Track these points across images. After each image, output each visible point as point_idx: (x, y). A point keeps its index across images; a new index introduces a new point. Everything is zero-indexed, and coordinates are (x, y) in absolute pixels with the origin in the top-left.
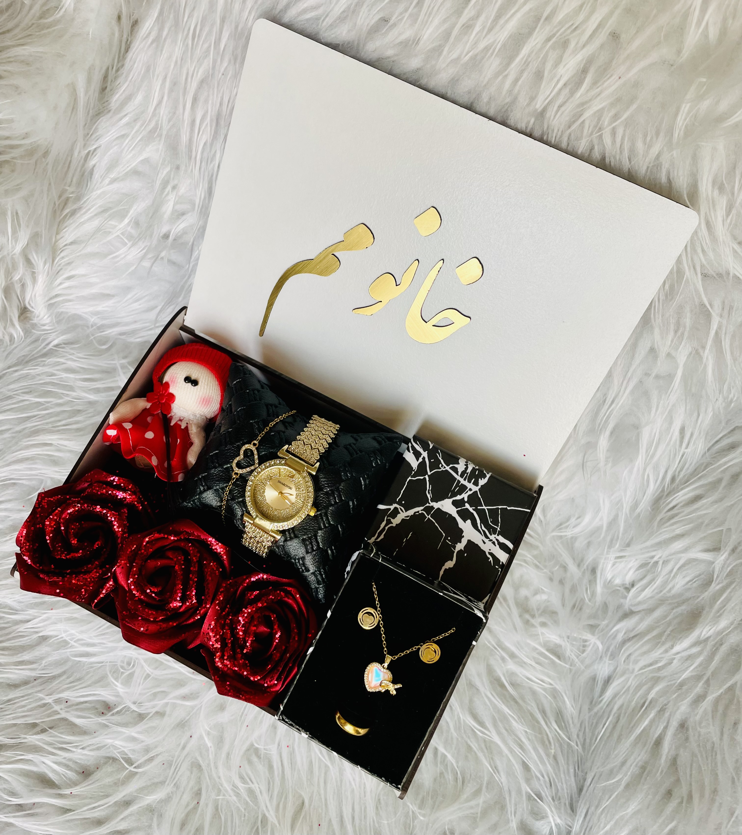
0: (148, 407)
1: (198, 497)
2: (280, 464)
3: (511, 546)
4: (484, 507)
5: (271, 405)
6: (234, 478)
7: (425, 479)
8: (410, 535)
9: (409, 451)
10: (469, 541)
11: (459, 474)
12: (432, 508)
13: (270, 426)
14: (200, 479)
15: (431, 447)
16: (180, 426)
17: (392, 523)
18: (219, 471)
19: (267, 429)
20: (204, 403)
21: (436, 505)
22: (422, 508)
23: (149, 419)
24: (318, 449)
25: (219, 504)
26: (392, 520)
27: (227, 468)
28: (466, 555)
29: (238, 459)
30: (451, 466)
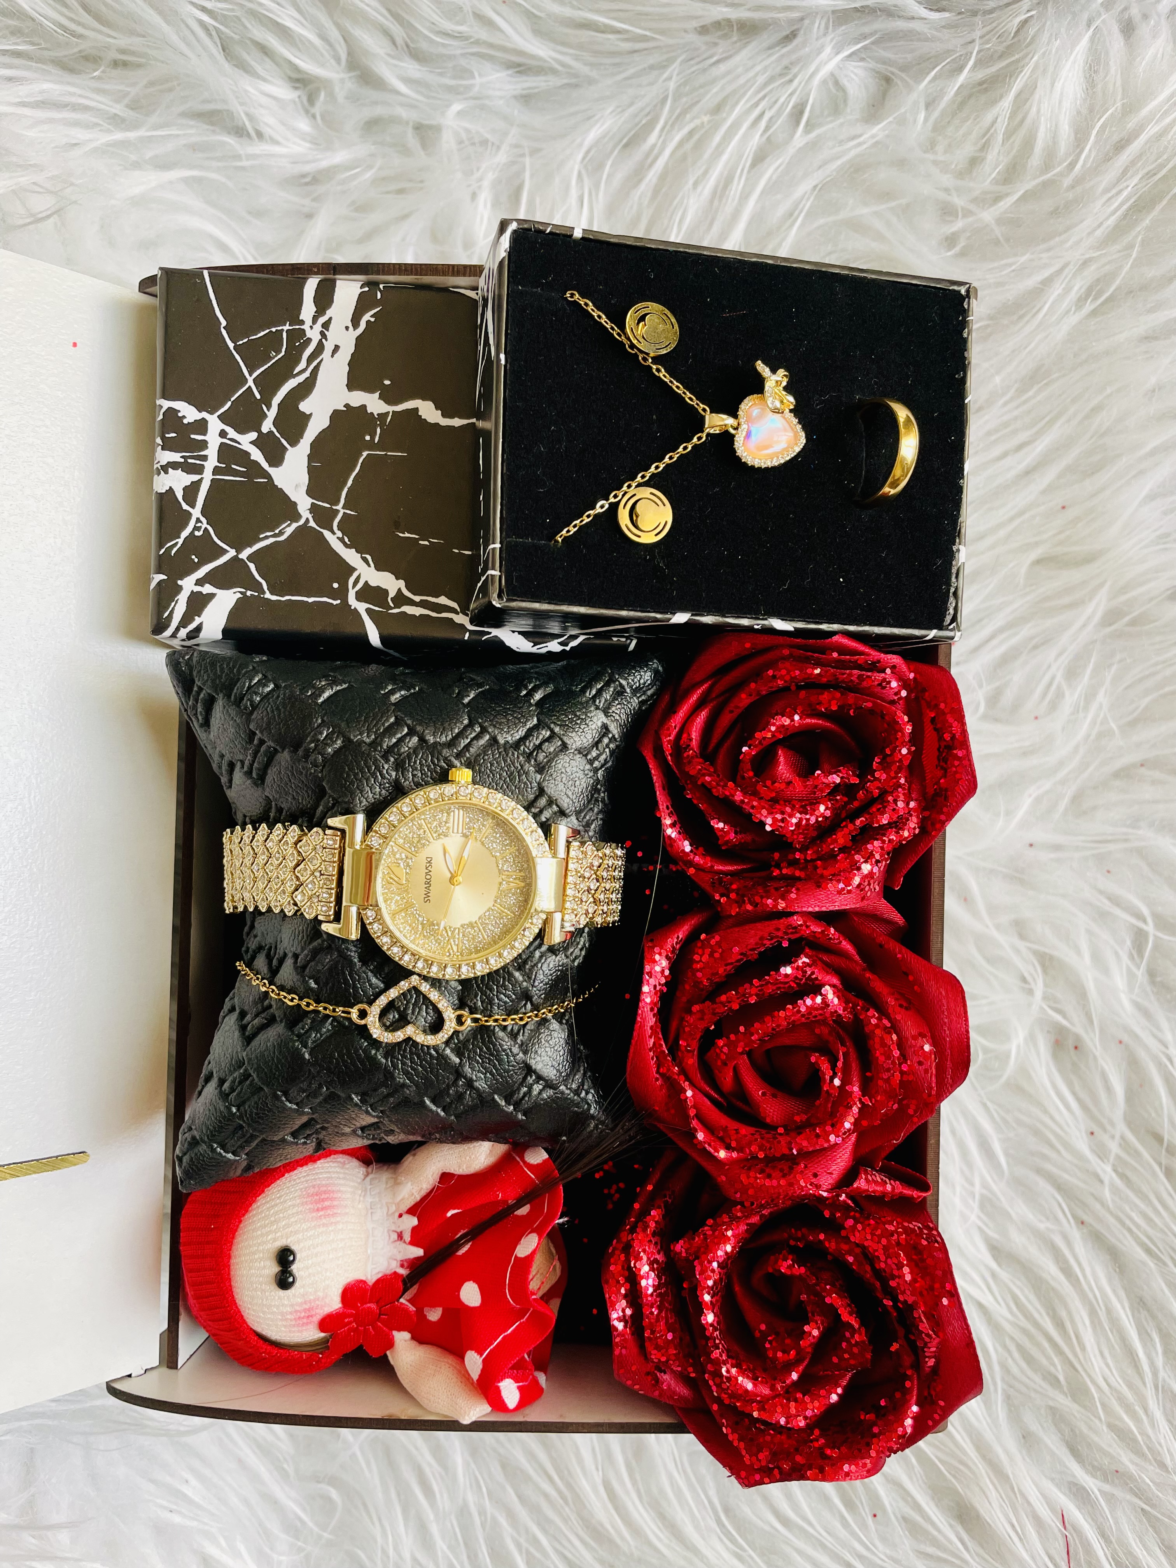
0: (406, 1335)
1: (562, 1088)
2: (379, 918)
3: (311, 285)
4: (250, 383)
5: (243, 1028)
6: (475, 1020)
7: (250, 558)
8: (407, 535)
9: (199, 629)
10: (352, 385)
11: (196, 478)
12: (313, 509)
13: (296, 1002)
14: (517, 1105)
15: (163, 577)
16: (414, 1229)
17: (399, 590)
18: (473, 1069)
19: (308, 1005)
20: (327, 1203)
21: (304, 503)
22: (327, 534)
23: (434, 1315)
24: (296, 844)
25: (555, 1025)
26: (392, 594)
27: (459, 1053)
28: (387, 382)
29: (420, 1038)
30: (185, 507)
